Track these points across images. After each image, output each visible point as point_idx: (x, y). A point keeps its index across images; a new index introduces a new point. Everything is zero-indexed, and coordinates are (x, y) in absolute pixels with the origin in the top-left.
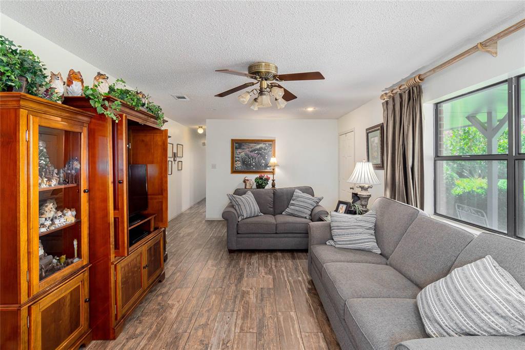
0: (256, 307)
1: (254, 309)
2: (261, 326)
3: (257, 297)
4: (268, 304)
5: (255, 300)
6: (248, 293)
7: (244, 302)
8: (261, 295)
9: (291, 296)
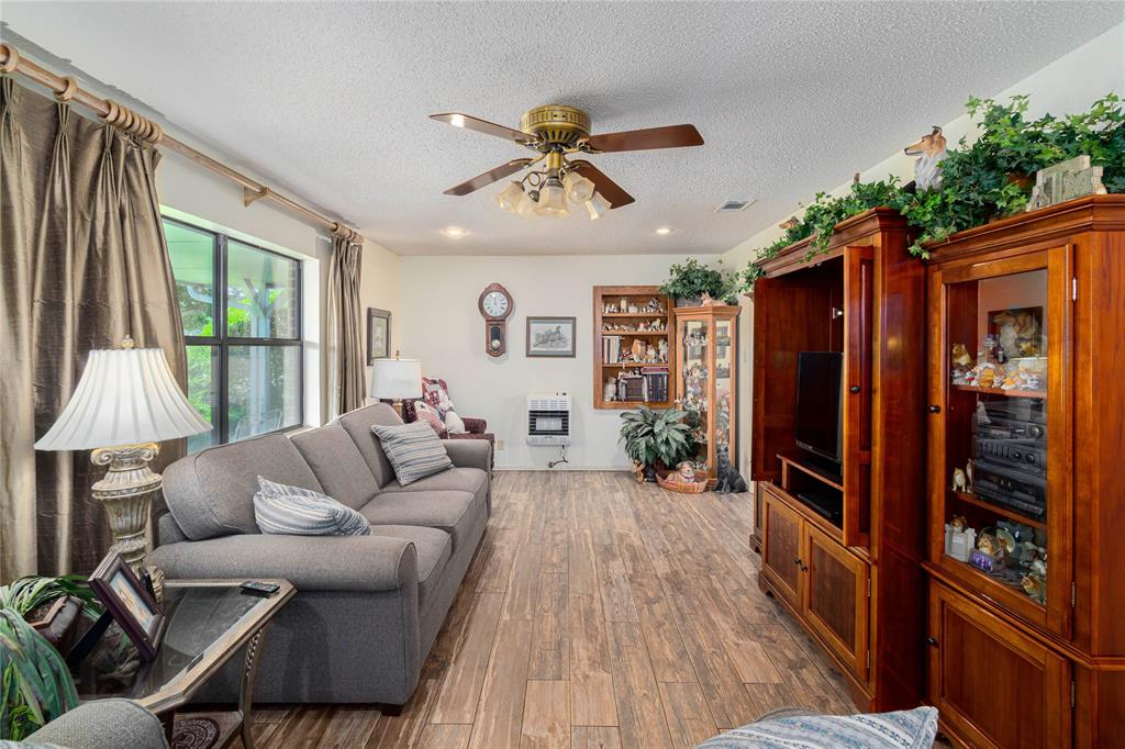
0: (571, 628)
1: (576, 626)
2: (562, 601)
3: (571, 651)
4: (548, 634)
5: (574, 644)
6: (593, 664)
7: (597, 640)
8: (561, 657)
9: (494, 654)
